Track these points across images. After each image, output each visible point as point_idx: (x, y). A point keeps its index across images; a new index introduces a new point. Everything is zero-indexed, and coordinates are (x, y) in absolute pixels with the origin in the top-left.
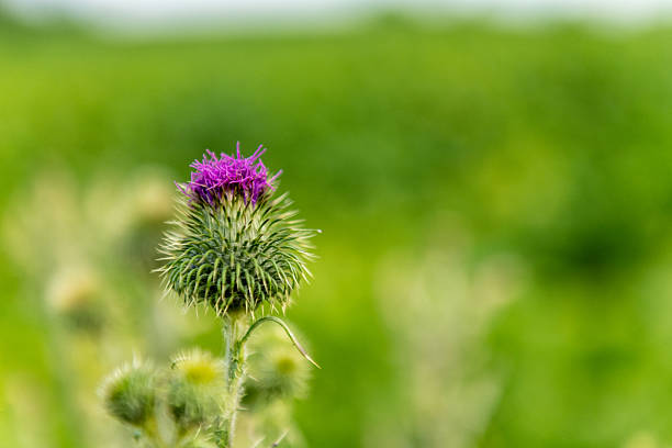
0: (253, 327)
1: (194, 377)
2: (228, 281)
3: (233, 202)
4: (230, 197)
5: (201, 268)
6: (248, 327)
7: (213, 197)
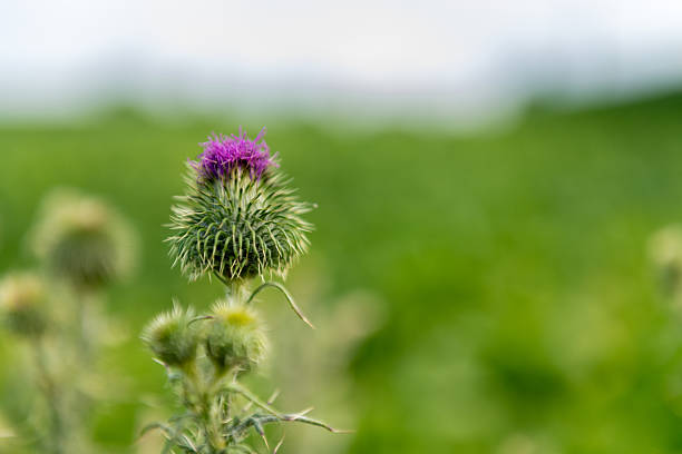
0: (255, 293)
1: (236, 321)
2: (244, 246)
3: (242, 177)
4: (239, 173)
5: (218, 234)
6: (250, 294)
7: (223, 172)
